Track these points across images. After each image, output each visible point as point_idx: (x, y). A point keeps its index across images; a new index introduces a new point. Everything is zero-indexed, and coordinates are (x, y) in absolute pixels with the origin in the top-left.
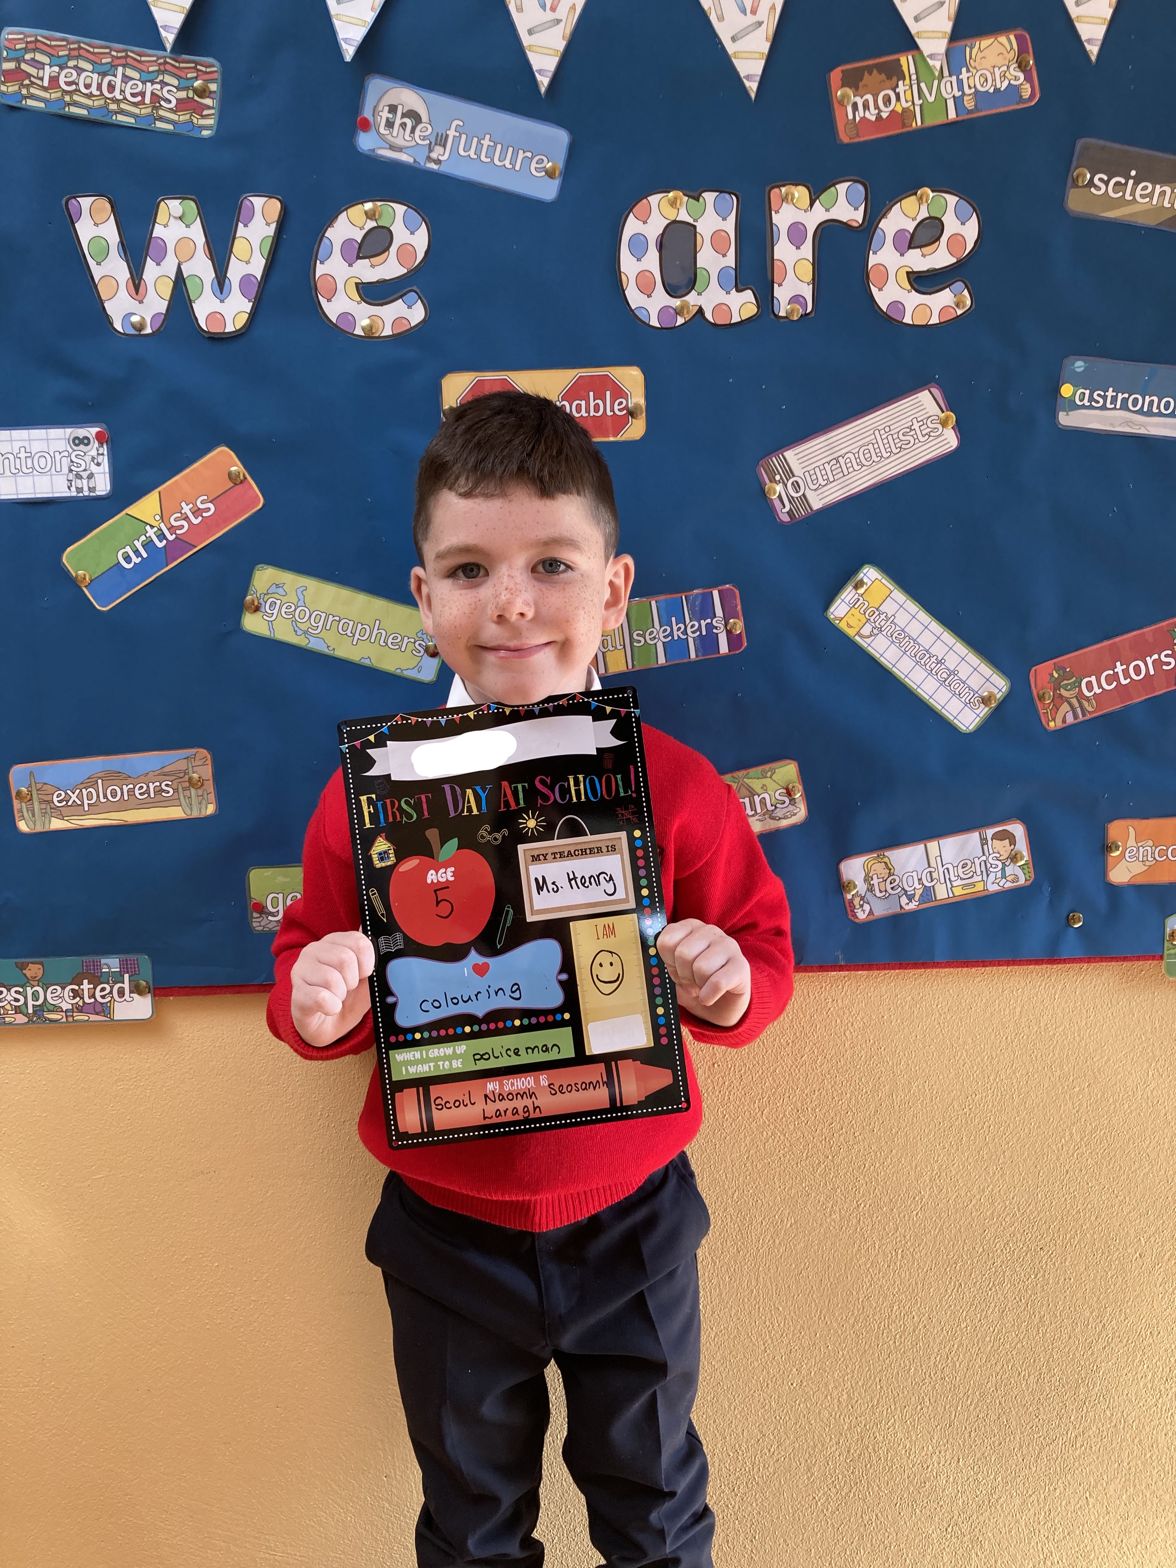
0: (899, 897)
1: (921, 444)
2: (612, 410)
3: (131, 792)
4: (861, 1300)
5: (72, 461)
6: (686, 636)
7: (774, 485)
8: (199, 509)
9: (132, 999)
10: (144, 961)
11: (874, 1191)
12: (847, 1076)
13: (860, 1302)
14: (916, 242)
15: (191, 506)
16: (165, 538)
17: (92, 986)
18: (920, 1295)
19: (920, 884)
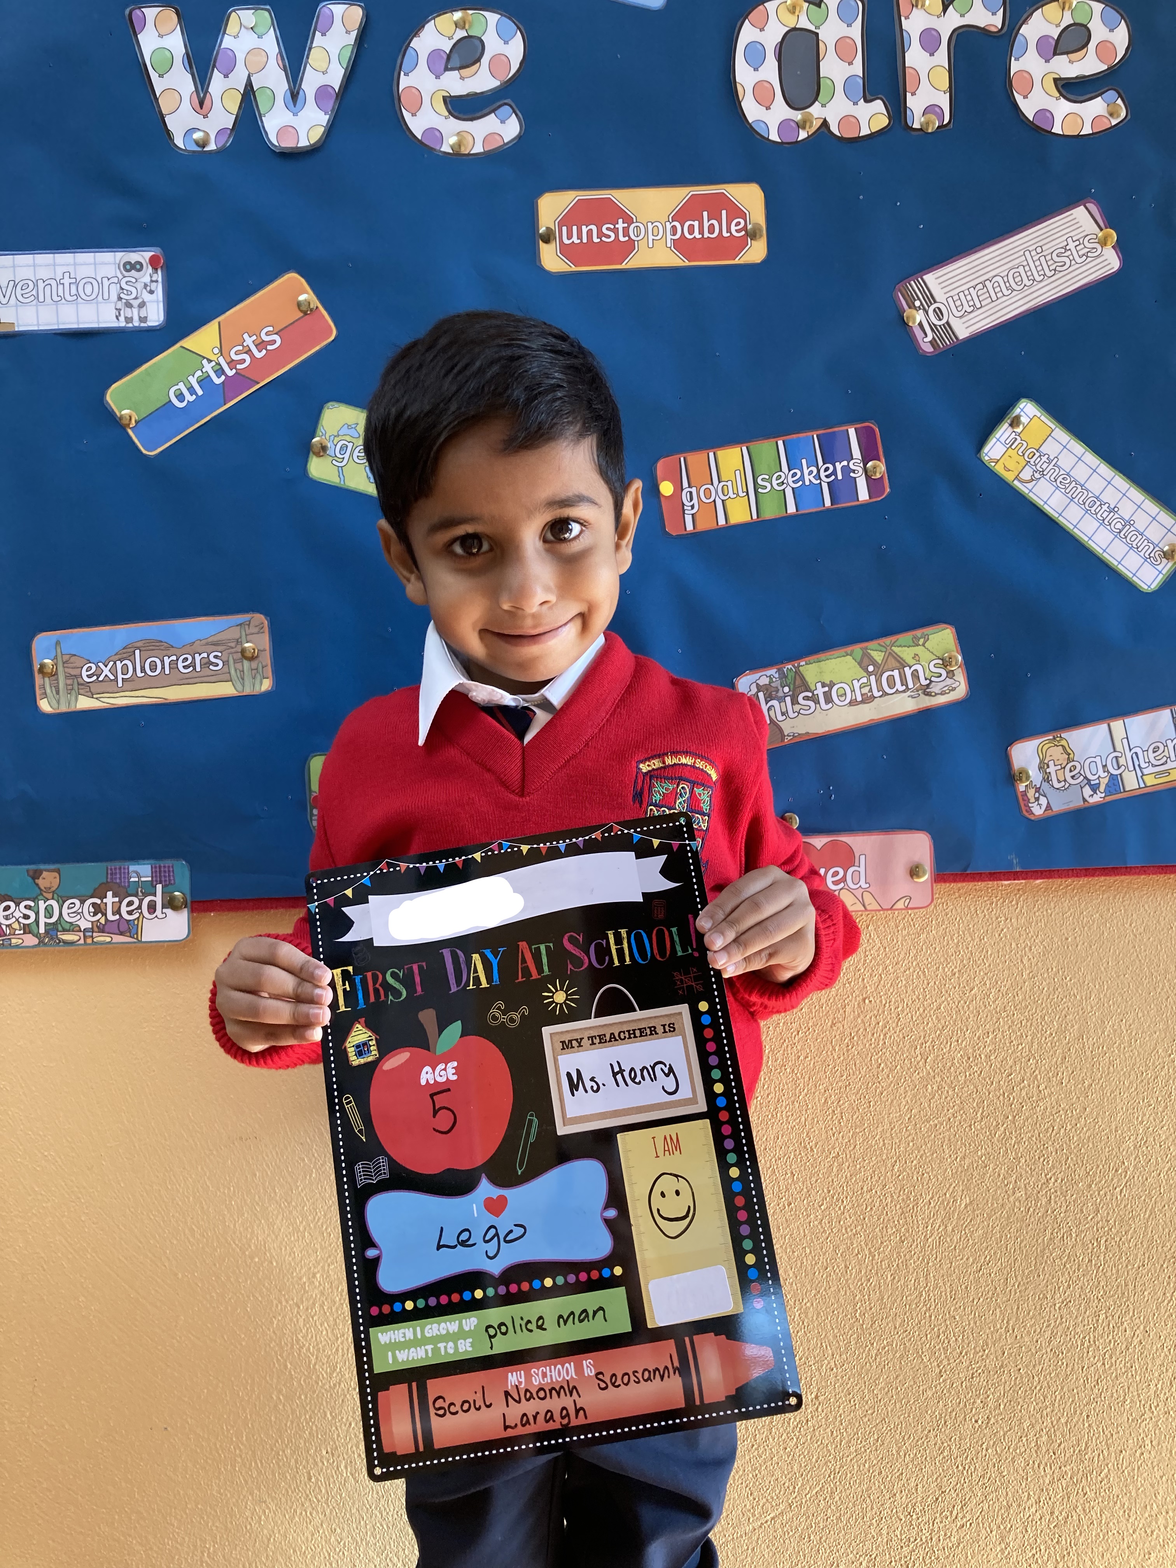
0: (1082, 788)
1: (1078, 266)
2: (729, 230)
3: (174, 665)
4: (1058, 1305)
5: (121, 288)
6: (819, 481)
7: (914, 311)
8: (263, 341)
9: (164, 915)
10: (181, 871)
11: (1066, 1161)
12: (1026, 1014)
13: (1057, 1308)
14: (1062, 47)
15: (254, 337)
16: (223, 373)
18: (1132, 1299)
19: (1104, 772)
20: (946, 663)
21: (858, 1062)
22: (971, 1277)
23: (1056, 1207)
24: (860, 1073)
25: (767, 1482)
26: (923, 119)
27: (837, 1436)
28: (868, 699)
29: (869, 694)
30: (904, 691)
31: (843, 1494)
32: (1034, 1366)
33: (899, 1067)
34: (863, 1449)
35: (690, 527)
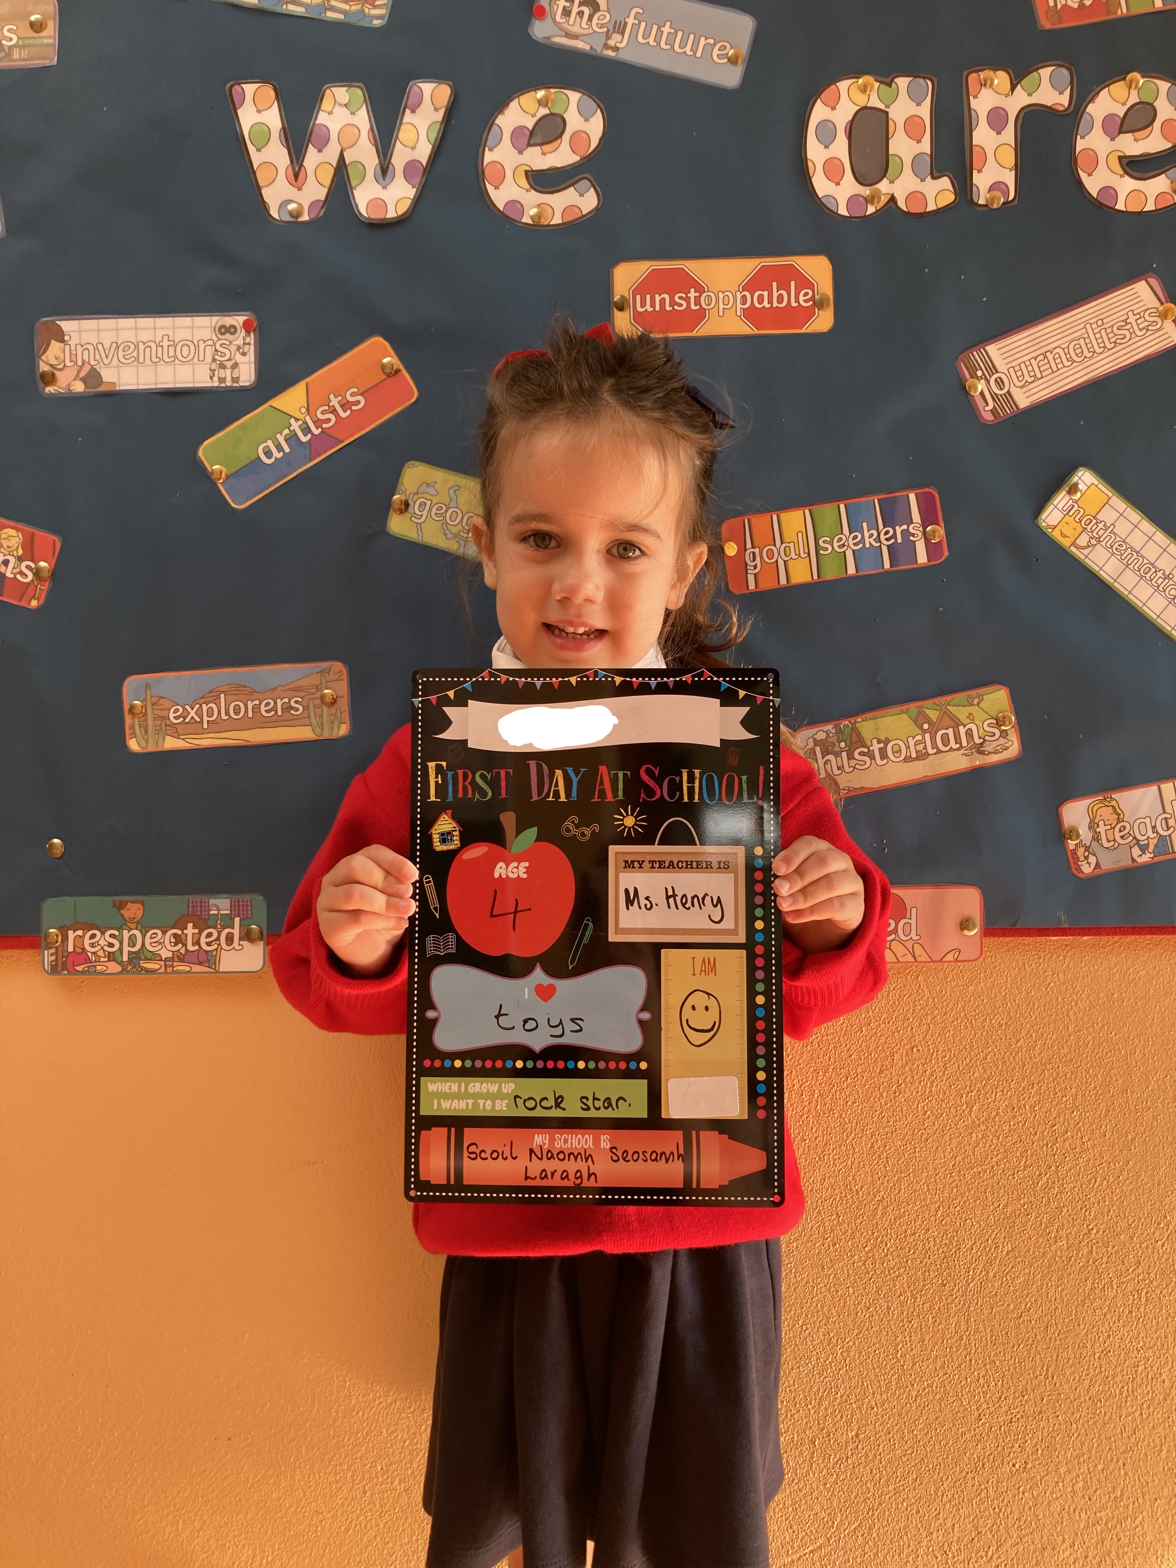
0: (1131, 848)
1: (1138, 338)
2: (797, 300)
3: (256, 709)
4: (1097, 1355)
5: (216, 350)
6: (879, 544)
7: (975, 381)
8: (348, 402)
9: (241, 947)
10: (258, 903)
11: (1108, 1213)
12: (1071, 1067)
13: (1096, 1357)
14: (1127, 125)
15: (340, 398)
16: (310, 431)
17: (197, 931)
18: (1171, 1352)
19: (1153, 833)
20: (999, 722)
21: (905, 1108)
22: (1012, 1324)
23: (1097, 1258)
24: (906, 1119)
25: (807, 1516)
26: (988, 195)
27: (876, 1474)
28: (922, 756)
29: (924, 751)
30: (958, 749)
31: (881, 1531)
32: (1073, 1413)
33: (944, 1115)
34: (901, 1488)
35: (752, 586)
